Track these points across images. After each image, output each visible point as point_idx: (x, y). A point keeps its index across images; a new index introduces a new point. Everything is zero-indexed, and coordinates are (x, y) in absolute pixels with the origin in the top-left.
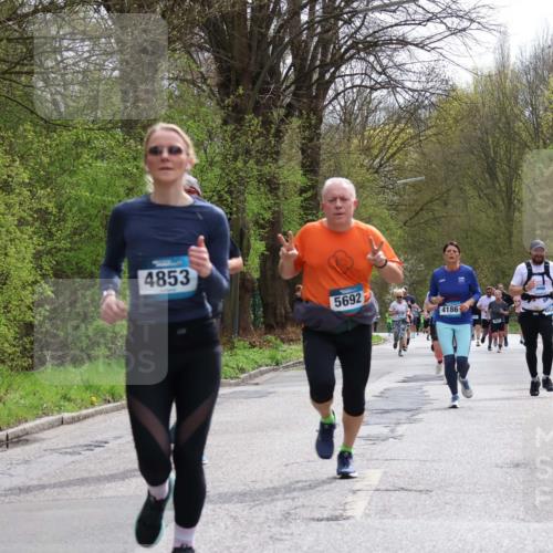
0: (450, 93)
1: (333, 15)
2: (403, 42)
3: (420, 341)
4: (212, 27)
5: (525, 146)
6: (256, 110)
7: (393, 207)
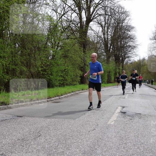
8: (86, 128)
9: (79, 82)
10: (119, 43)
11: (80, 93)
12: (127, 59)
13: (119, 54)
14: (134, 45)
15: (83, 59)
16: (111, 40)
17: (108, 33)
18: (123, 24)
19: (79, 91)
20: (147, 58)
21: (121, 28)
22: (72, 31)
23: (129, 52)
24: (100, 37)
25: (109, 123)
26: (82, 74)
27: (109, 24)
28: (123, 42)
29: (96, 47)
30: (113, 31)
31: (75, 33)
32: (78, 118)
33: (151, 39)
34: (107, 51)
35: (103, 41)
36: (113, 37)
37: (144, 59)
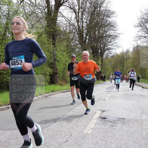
0: (117, 54)
1: (105, 46)
2: (112, 49)
3: (113, 81)
4: (92, 47)
5: (125, 60)
6: (96, 56)
7: (111, 66)
8: (57, 140)
9: (48, 82)
10: (97, 33)
11: (50, 95)
12: (107, 52)
13: (97, 45)
14: (116, 34)
15: (52, 53)
16: (87, 29)
17: (83, 19)
18: (101, 8)
19: (48, 93)
20: (131, 50)
21: (99, 13)
22: (37, 18)
23: (110, 43)
24: (74, 25)
25: (85, 132)
26: (52, 71)
27: (84, 9)
28: (102, 30)
29: (69, 38)
30: (89, 18)
31: (41, 20)
32: (47, 127)
33: (135, 26)
34: (82, 42)
35: (77, 31)
36: (89, 25)
37: (128, 51)
